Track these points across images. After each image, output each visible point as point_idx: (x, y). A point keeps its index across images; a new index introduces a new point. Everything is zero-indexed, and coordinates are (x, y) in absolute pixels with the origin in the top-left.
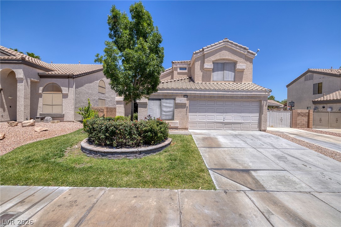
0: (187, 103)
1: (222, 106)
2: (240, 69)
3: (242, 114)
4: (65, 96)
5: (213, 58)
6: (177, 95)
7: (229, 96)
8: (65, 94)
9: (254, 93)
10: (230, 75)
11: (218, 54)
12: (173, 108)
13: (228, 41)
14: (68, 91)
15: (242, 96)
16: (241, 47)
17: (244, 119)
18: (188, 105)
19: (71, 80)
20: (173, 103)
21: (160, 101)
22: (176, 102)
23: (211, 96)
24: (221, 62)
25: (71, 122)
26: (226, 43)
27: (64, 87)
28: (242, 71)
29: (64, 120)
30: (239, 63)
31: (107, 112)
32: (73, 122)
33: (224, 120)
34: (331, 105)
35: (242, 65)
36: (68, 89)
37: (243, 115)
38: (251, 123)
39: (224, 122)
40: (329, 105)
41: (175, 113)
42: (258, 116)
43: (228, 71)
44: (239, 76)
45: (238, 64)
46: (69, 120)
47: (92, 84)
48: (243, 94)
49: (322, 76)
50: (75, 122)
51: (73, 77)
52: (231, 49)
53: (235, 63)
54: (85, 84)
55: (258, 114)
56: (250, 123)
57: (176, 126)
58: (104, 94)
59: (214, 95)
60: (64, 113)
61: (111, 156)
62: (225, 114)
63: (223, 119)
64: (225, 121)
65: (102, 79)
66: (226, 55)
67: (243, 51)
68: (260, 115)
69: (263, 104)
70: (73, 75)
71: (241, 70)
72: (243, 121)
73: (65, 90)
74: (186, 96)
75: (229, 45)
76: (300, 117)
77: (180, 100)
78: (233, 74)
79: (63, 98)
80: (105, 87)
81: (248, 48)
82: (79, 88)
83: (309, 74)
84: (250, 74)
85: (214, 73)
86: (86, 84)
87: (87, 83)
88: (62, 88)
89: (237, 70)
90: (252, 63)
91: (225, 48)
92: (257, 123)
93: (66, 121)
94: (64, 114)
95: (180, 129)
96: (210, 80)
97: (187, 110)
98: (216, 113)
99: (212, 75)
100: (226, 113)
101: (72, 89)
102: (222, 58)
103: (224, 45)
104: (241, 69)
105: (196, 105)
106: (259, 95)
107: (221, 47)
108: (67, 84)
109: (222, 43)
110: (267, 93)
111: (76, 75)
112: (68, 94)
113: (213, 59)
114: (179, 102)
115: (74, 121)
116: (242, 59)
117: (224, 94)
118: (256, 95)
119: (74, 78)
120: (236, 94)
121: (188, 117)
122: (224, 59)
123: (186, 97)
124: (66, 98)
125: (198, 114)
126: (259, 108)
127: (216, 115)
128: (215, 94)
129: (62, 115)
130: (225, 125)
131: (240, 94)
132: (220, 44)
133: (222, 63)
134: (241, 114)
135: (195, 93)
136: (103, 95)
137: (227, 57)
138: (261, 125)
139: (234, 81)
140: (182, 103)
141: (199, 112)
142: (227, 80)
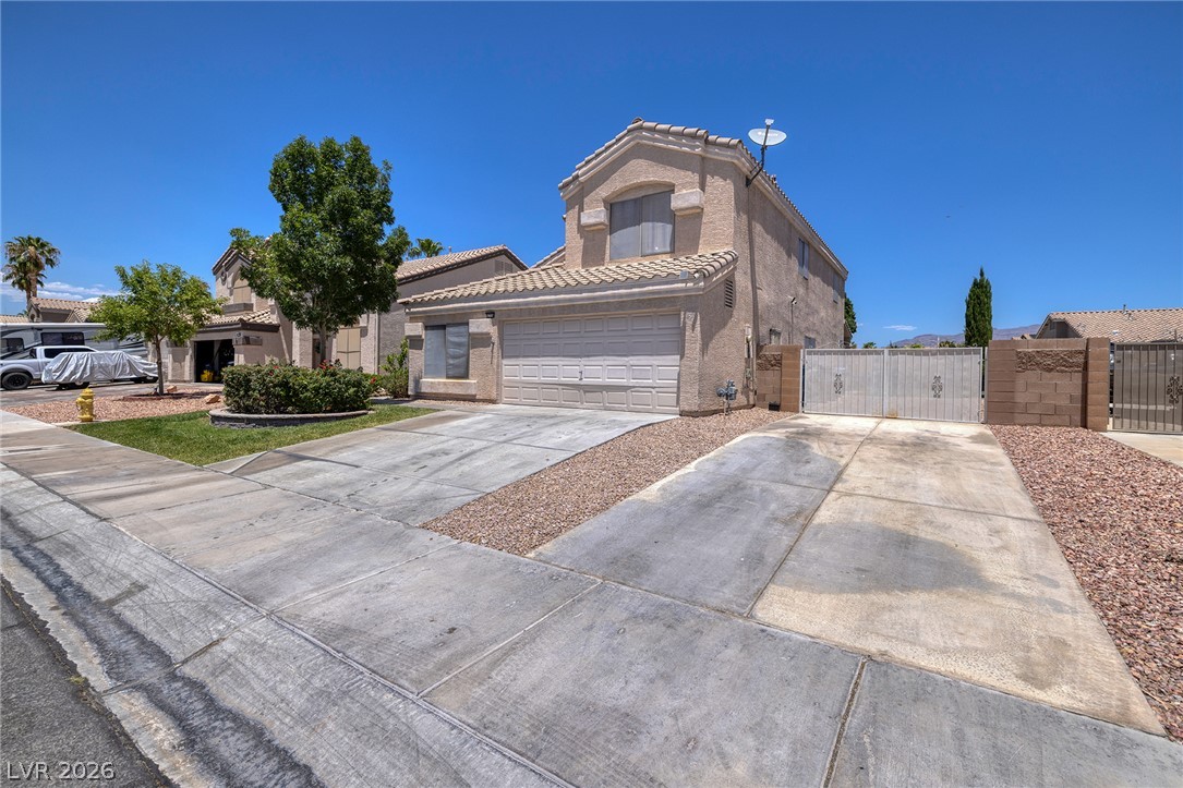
0: (493, 331)
1: (577, 335)
2: (683, 209)
3: (630, 358)
5: (604, 191)
6: (472, 313)
8: (363, 327)
9: (651, 288)
10: (657, 233)
11: (617, 173)
12: (467, 347)
13: (641, 128)
16: (681, 135)
18: (495, 338)
20: (465, 334)
21: (442, 331)
22: (470, 331)
24: (633, 197)
26: (636, 134)
28: (696, 214)
30: (680, 190)
33: (581, 379)
35: (687, 195)
37: (631, 362)
38: (657, 389)
39: (582, 383)
41: (470, 360)
42: (677, 363)
43: (654, 221)
44: (685, 231)
45: (676, 194)
48: (621, 296)
52: (652, 147)
55: (677, 357)
56: (653, 388)
57: (469, 392)
62: (584, 361)
63: (578, 375)
66: (643, 173)
67: (690, 147)
69: (685, 323)
71: (691, 212)
72: (633, 382)
74: (490, 313)
75: (646, 140)
76: (1032, 376)
77: (481, 325)
78: (669, 227)
81: (704, 131)
84: (724, 218)
85: (615, 234)
89: (679, 213)
90: (731, 178)
91: (638, 152)
92: (676, 390)
95: (479, 401)
96: (603, 259)
97: (493, 352)
98: (563, 356)
99: (608, 242)
100: (588, 356)
103: (632, 143)
104: (687, 209)
105: (518, 338)
106: (667, 291)
107: (621, 151)
109: (626, 139)
110: (690, 285)
112: (367, 327)
113: (604, 195)
114: (476, 330)
116: (690, 173)
117: (570, 300)
118: (659, 292)
120: (602, 297)
121: (498, 374)
122: (640, 186)
123: (490, 315)
124: (365, 336)
125: (521, 361)
126: (679, 338)
127: (562, 363)
130: (585, 392)
131: (614, 296)
132: (620, 143)
133: (635, 200)
134: (626, 359)
135: (513, 304)
137: (642, 179)
139: (672, 252)
140: (482, 334)
141: (524, 357)
142: (650, 251)
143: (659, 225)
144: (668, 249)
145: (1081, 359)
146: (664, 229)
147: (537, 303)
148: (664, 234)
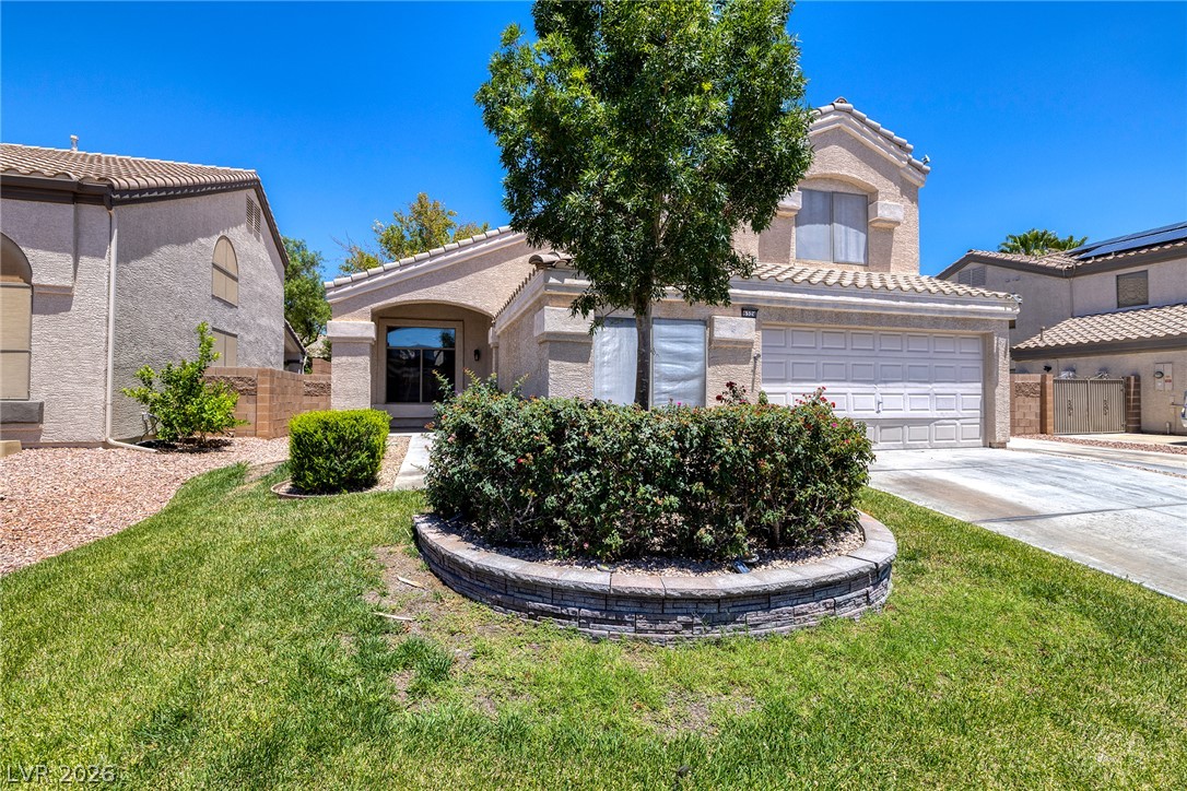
0: (757, 339)
1: (867, 353)
2: (885, 221)
3: (935, 385)
4: (54, 301)
7: (896, 317)
8: (54, 287)
10: (850, 240)
12: (702, 362)
13: (849, 112)
14: (71, 274)
15: (936, 318)
16: (889, 138)
17: (941, 405)
18: (757, 349)
19: (93, 213)
20: (702, 340)
22: (716, 335)
23: (837, 314)
24: (823, 189)
25: (88, 445)
26: (843, 116)
27: (46, 248)
28: (888, 230)
29: (43, 439)
30: (883, 199)
31: (272, 391)
32: (106, 445)
33: (878, 412)
34: (1071, 360)
35: (892, 207)
36: (71, 261)
37: (936, 390)
38: (962, 421)
39: (880, 416)
40: (1063, 361)
41: (709, 384)
42: (980, 391)
43: (846, 224)
44: (879, 246)
45: (880, 202)
46: (79, 437)
47: (185, 251)
49: (1014, 273)
50: (112, 446)
51: (106, 199)
52: (858, 141)
53: (867, 198)
54: (159, 245)
55: (980, 385)
56: (958, 420)
58: (231, 306)
59: (851, 310)
60: (36, 398)
61: (762, 615)
62: (881, 388)
63: (874, 406)
64: (884, 415)
65: (226, 233)
66: (844, 165)
67: (897, 156)
68: (984, 388)
69: (998, 349)
70: (111, 186)
71: (887, 225)
72: (936, 414)
73: (49, 267)
74: (750, 310)
75: (852, 129)
77: (732, 327)
78: (863, 237)
79: (33, 311)
80: (234, 273)
81: (912, 147)
82: (133, 263)
83: (972, 265)
84: (912, 242)
85: (801, 227)
86: (163, 249)
87: (168, 242)
88: (29, 252)
89: (876, 225)
90: (917, 201)
91: (839, 137)
92: (978, 420)
93: (55, 446)
94: (42, 405)
96: (788, 256)
97: (754, 371)
98: (854, 381)
99: (794, 236)
100: (885, 382)
101: (103, 263)
102: (828, 172)
103: (837, 125)
104: (889, 222)
105: (784, 351)
106: (987, 313)
107: (826, 128)
108: (69, 233)
109: (832, 117)
111: (122, 191)
112: (70, 289)
114: (727, 335)
115: (111, 441)
116: (892, 184)
119: (111, 204)
122: (831, 179)
123: (750, 313)
124: (55, 312)
125: (789, 387)
126: (980, 365)
127: (851, 390)
128: (854, 305)
129: (27, 409)
130: (882, 428)
132: (824, 116)
133: (825, 194)
134: (929, 386)
135: (786, 301)
136: (229, 313)
137: (844, 172)
138: (994, 427)
139: (866, 265)
140: (738, 342)
141: (794, 381)
142: (842, 259)
143: (852, 231)
144: (862, 261)
145: (1038, 389)
146: (858, 237)
147: (835, 304)
148: (858, 242)
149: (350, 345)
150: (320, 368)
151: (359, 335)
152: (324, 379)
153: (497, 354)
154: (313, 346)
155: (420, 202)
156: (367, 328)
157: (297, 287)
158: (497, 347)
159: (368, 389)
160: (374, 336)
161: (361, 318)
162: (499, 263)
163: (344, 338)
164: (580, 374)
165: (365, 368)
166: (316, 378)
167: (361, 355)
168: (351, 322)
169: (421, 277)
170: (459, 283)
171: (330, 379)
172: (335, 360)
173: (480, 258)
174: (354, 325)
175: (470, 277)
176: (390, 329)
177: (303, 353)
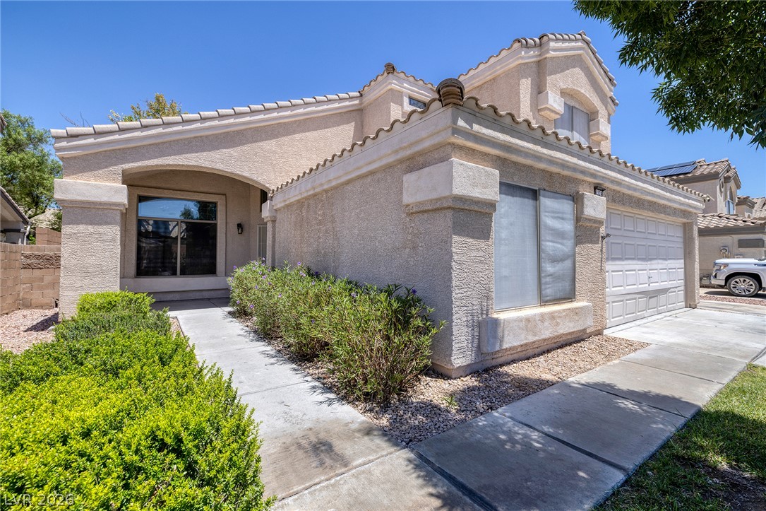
2: (602, 135)
3: (668, 261)
5: (561, 81)
6: (579, 181)
11: (569, 71)
12: (572, 241)
16: (606, 73)
17: (671, 277)
20: (572, 218)
21: (532, 203)
22: (585, 211)
24: (567, 102)
26: (585, 45)
33: (649, 285)
35: (605, 125)
42: (683, 266)
43: (579, 134)
45: (600, 120)
52: (589, 69)
53: (589, 116)
62: (649, 264)
64: (651, 287)
66: (582, 84)
68: (685, 263)
69: (695, 234)
74: (598, 188)
89: (593, 138)
91: (580, 62)
92: (683, 288)
98: (638, 259)
100: (650, 259)
102: (575, 88)
107: (576, 52)
113: (562, 84)
116: (604, 107)
121: (604, 282)
123: (599, 193)
127: (637, 267)
128: (649, 194)
130: (650, 299)
133: (569, 107)
135: (621, 183)
138: (694, 292)
149: (90, 212)
150: (45, 238)
151: (104, 199)
152: (51, 250)
153: (274, 227)
154: (41, 217)
155: (158, 100)
156: (117, 191)
157: (21, 160)
158: (274, 221)
159: (116, 264)
160: (126, 201)
161: (108, 179)
162: (275, 137)
163: (82, 202)
164: (481, 253)
165: (113, 240)
166: (39, 249)
167: (107, 223)
168: (93, 182)
169: (189, 141)
170: (234, 152)
171: (59, 250)
172: (66, 229)
173: (257, 129)
174: (98, 187)
175: (246, 148)
176: (142, 199)
177: (26, 222)
